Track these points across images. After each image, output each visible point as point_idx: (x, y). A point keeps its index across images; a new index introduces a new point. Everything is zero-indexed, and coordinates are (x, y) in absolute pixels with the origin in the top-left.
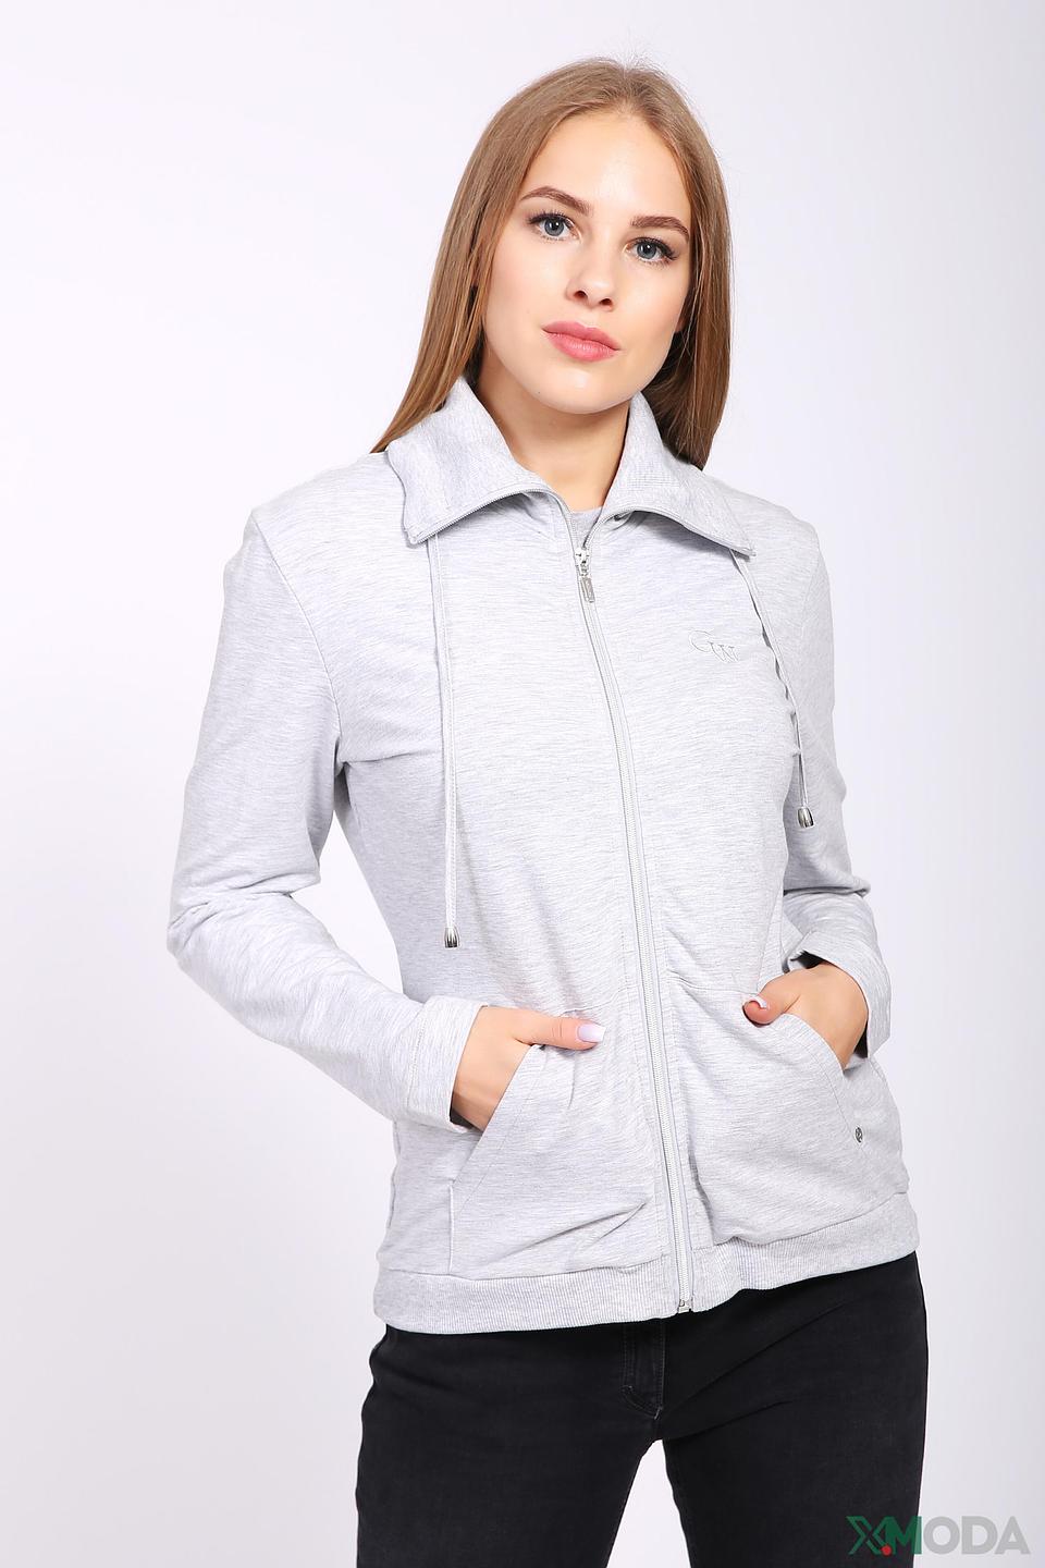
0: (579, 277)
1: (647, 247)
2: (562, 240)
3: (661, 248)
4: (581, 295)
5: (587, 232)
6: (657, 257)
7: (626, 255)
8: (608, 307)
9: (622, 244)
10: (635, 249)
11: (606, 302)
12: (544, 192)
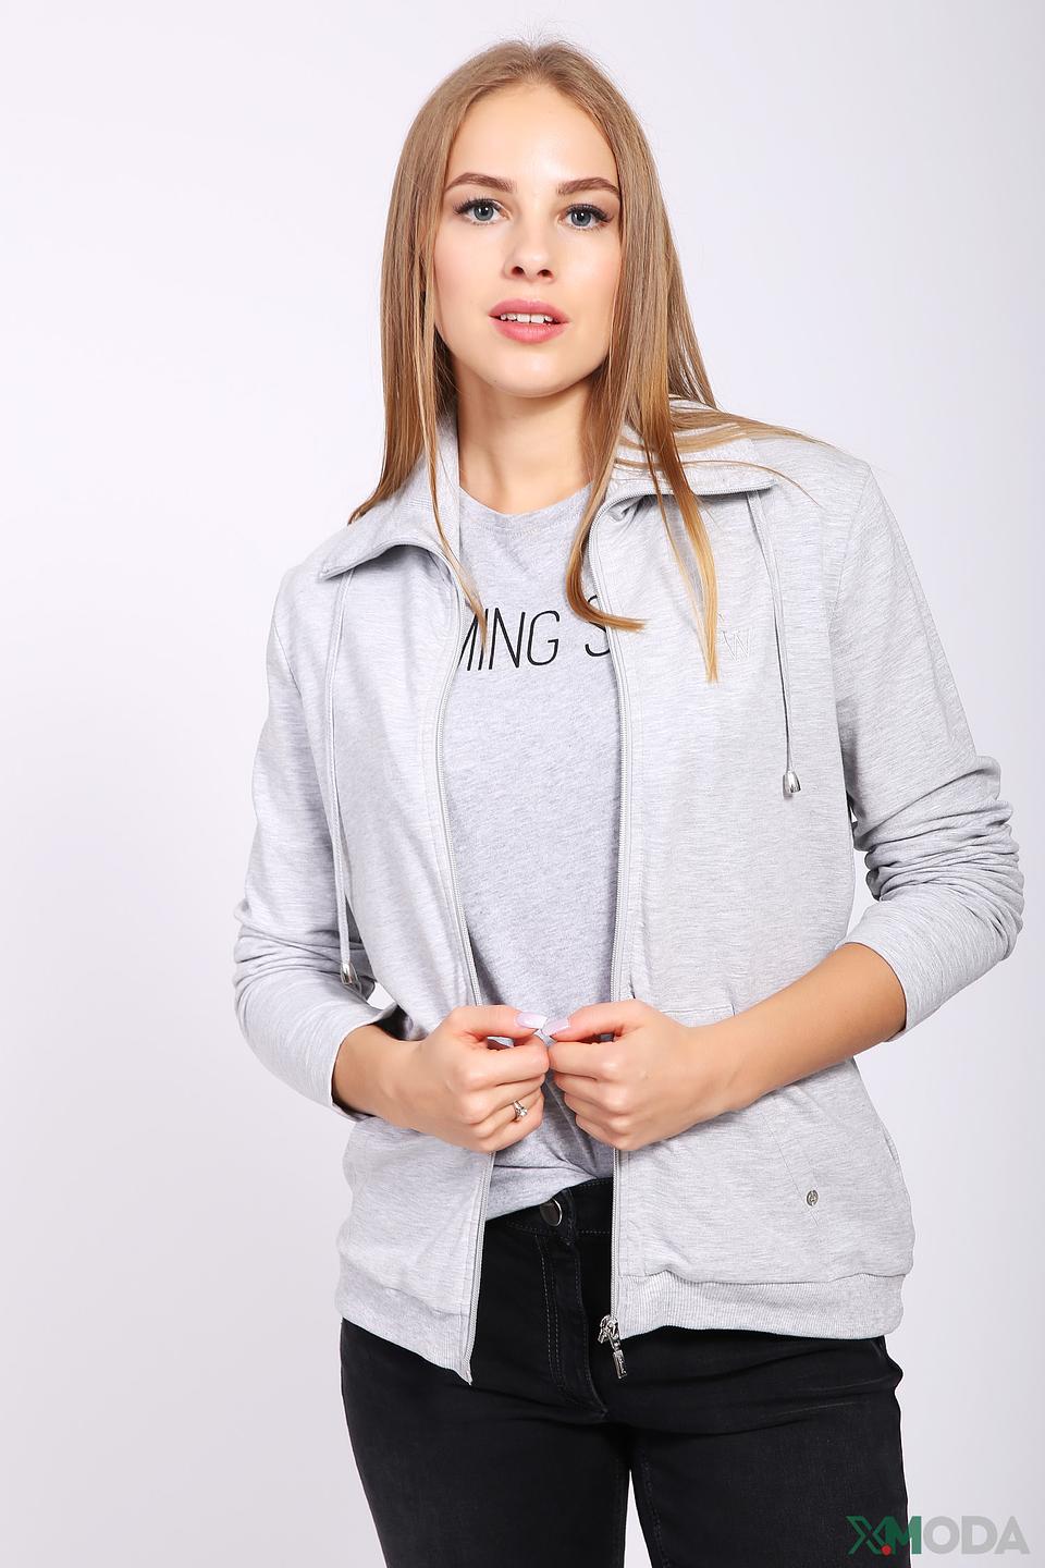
0: (512, 255)
1: (582, 214)
2: (492, 223)
3: (593, 213)
4: (518, 271)
5: (515, 210)
6: (592, 223)
7: (559, 226)
8: (548, 279)
9: (552, 215)
10: (569, 217)
11: (545, 273)
12: (465, 179)
